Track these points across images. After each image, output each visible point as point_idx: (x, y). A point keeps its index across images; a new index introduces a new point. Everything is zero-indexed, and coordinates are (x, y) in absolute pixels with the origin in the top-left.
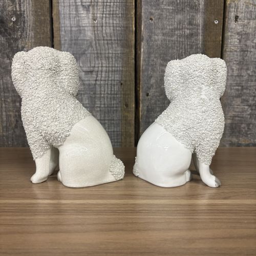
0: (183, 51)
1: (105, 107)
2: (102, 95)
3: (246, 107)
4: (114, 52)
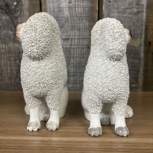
1: (77, 64)
2: (75, 56)
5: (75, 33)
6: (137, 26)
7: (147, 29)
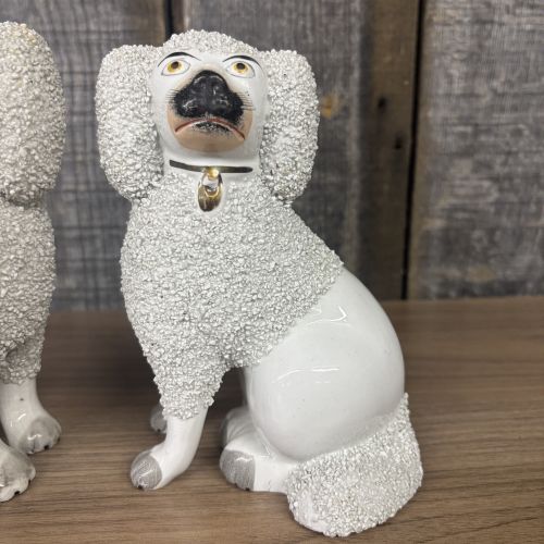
0: (309, 25)
1: (89, 191)
2: (79, 158)
3: (486, 184)
4: (103, 29)
5: (71, 64)
6: (327, 31)
7: (367, 46)
